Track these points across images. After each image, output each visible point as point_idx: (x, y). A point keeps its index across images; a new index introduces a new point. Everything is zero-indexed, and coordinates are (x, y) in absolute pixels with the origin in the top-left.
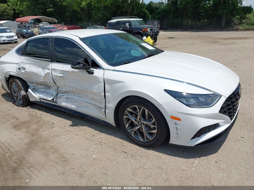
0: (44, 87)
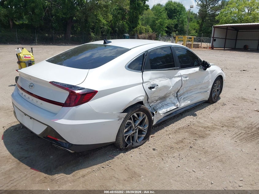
0: (160, 101)
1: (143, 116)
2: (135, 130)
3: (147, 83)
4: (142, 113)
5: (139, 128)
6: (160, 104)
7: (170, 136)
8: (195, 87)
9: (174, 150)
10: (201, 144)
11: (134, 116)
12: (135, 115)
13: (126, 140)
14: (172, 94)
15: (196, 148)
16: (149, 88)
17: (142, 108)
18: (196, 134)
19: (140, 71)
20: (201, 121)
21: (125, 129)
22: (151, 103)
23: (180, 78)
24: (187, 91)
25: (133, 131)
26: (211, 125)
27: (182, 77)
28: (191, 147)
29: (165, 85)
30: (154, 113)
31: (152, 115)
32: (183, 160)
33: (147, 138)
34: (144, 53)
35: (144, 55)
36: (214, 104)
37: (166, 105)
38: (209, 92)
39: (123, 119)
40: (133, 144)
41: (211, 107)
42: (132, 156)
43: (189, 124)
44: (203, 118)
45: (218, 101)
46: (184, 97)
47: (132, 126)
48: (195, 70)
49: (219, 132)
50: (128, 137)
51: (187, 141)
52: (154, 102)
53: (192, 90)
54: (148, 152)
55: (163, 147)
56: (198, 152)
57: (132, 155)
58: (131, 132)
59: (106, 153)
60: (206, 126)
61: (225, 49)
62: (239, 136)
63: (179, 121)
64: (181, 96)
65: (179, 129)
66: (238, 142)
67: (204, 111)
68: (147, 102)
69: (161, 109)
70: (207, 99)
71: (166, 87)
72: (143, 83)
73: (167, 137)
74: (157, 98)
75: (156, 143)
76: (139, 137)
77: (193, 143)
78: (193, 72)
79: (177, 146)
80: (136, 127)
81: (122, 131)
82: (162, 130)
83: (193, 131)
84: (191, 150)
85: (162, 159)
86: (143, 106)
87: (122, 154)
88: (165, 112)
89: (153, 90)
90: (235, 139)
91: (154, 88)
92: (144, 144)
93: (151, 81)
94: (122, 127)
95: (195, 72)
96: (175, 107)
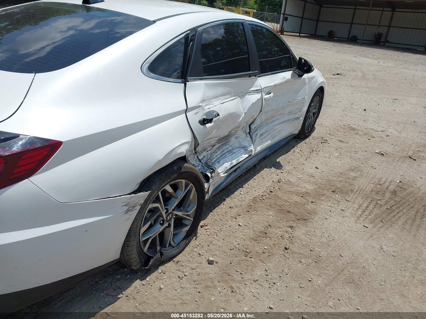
1: (186, 187)
2: (167, 221)
3: (195, 111)
4: (184, 181)
5: (176, 215)
6: (219, 152)
7: (241, 221)
8: (281, 112)
9: (252, 259)
10: (302, 237)
11: (164, 192)
12: (168, 188)
13: (146, 249)
14: (241, 128)
15: (297, 251)
16: (200, 122)
17: (184, 172)
18: (289, 212)
19: (180, 80)
20: (293, 180)
21: (144, 225)
22: (202, 152)
23: (258, 96)
24: (267, 119)
25: (162, 224)
26: (312, 188)
27: (263, 93)
28: (286, 248)
29: (232, 111)
30: (209, 175)
31: (203, 180)
32: (275, 286)
33: (192, 233)
34: (188, 34)
35: (186, 38)
36: (307, 140)
37: (230, 152)
38: (302, 119)
39: (138, 208)
40: (162, 254)
41: (303, 146)
42: (160, 289)
43: (272, 189)
44: (294, 172)
45: (313, 134)
46: (261, 133)
47: (161, 213)
48: (284, 78)
49: (330, 204)
50: (150, 240)
51: (275, 231)
52: (208, 149)
53: (275, 116)
54: (198, 270)
55: (228, 251)
56: (303, 261)
57: (162, 286)
58: (159, 228)
59: (97, 282)
60: (304, 190)
61: (301, 35)
62: (367, 213)
63: (252, 180)
64: (256, 131)
65: (255, 200)
66: (370, 226)
67: (293, 157)
68: (194, 152)
69: (222, 162)
70: (297, 132)
71: (233, 116)
72: (186, 111)
73: (234, 223)
74: (213, 141)
75: (214, 243)
76: (174, 235)
77: (287, 236)
78: (282, 81)
79: (259, 248)
80: (168, 215)
81: (136, 232)
82: (222, 206)
83: (283, 205)
84: (287, 255)
85: (230, 290)
86: (186, 165)
87: (137, 283)
88: (228, 168)
89: (208, 125)
90: (361, 219)
91: (210, 121)
92: (187, 248)
93: (204, 104)
94: (135, 224)
95: (284, 80)
96: (247, 156)
